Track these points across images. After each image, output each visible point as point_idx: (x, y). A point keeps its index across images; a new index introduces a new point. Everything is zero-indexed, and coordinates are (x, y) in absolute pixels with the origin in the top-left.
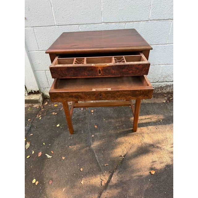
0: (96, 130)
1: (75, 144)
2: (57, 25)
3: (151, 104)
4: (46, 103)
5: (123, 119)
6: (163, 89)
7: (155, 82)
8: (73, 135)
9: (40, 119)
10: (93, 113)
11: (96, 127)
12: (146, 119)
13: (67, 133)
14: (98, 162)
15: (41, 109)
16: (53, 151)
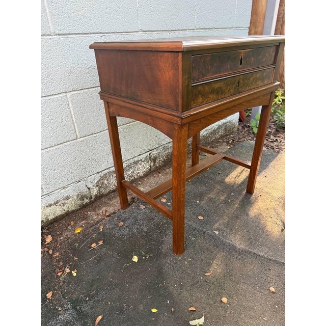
0: (207, 222)
4: (49, 239)
10: (167, 202)
11: (201, 218)
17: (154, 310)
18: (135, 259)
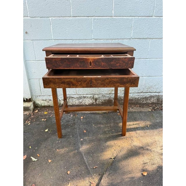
0: (85, 135)
1: (63, 148)
2: (54, 39)
3: (138, 112)
4: (37, 111)
5: (112, 125)
6: (147, 100)
7: (140, 93)
8: (61, 139)
9: (29, 124)
10: (82, 119)
11: (85, 131)
12: (134, 124)
13: (56, 137)
14: (86, 165)
15: (31, 116)
16: (39, 155)
17: (30, 147)
18: (47, 130)
